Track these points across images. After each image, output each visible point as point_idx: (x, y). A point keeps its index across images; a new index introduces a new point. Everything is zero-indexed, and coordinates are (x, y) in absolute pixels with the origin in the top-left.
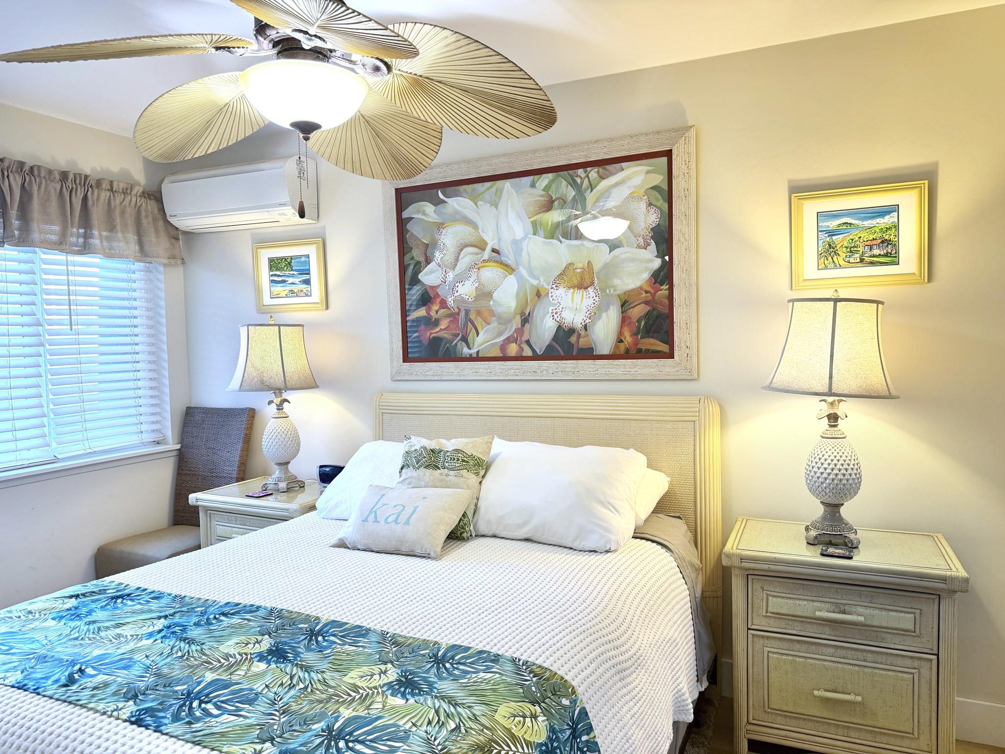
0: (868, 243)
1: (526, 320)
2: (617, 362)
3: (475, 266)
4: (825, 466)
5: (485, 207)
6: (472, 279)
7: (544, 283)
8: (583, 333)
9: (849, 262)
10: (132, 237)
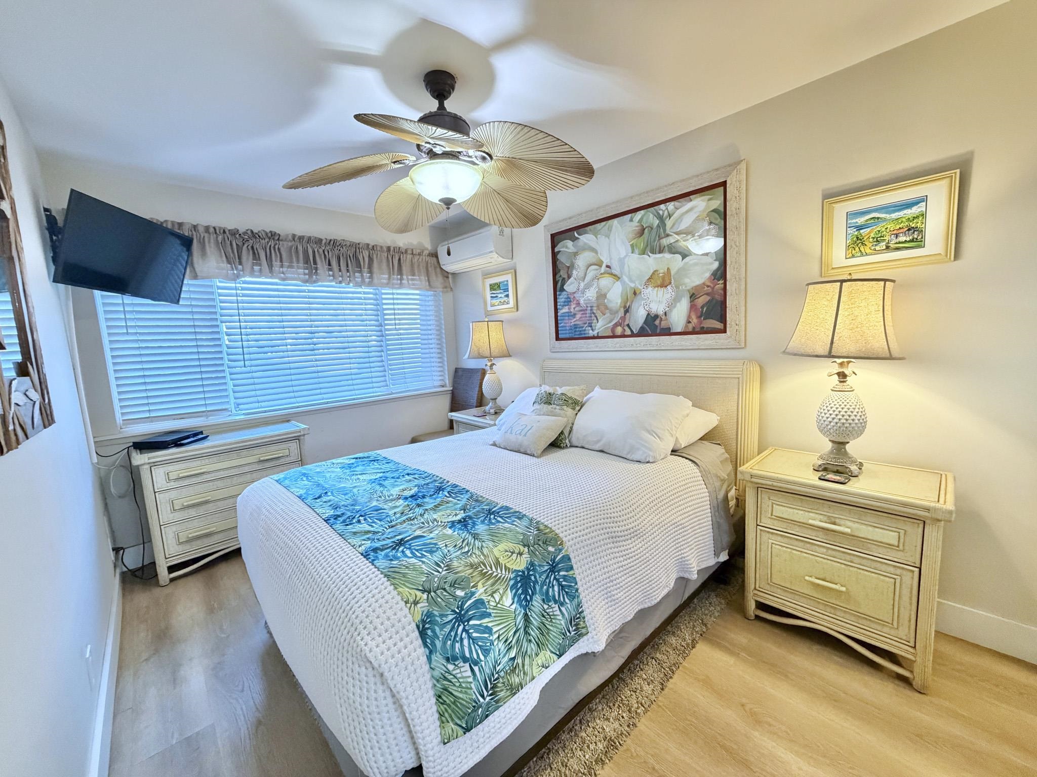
0: (895, 232)
1: (627, 311)
2: (686, 337)
3: (596, 278)
4: (831, 412)
5: (602, 239)
6: (594, 286)
7: (639, 285)
8: (663, 317)
9: (875, 250)
10: (424, 278)
